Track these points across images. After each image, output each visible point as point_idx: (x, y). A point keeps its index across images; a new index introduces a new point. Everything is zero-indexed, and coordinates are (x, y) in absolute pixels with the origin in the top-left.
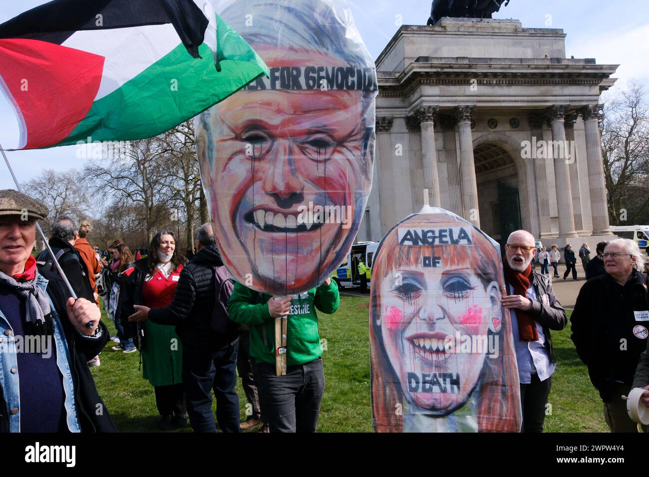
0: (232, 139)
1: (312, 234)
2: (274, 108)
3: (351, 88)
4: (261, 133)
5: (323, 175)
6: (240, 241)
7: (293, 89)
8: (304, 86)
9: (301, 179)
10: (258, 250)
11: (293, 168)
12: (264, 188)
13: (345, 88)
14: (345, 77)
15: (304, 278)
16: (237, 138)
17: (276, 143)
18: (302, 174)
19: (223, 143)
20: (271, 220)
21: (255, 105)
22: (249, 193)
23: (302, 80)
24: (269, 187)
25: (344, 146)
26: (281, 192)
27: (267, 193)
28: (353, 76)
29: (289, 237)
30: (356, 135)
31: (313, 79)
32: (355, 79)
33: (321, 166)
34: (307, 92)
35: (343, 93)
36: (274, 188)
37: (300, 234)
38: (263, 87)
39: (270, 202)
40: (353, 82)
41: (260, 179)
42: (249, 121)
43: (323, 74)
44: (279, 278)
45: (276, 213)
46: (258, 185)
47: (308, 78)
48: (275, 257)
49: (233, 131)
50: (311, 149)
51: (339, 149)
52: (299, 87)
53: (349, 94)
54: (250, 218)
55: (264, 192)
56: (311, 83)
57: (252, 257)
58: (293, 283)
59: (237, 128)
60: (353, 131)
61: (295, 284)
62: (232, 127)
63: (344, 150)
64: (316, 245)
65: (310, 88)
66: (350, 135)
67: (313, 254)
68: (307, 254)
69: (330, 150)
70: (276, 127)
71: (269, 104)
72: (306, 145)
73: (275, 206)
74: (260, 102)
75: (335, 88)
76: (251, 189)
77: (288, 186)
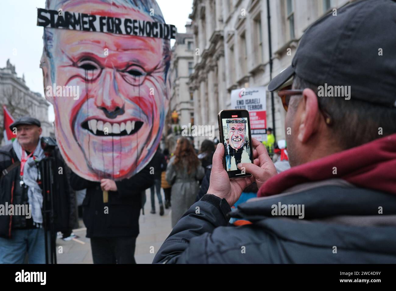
0: (70, 66)
1: (131, 137)
2: (102, 45)
3: (156, 36)
4: (93, 63)
5: (137, 95)
6: (78, 144)
7: (116, 33)
8: (124, 32)
9: (123, 97)
10: (92, 151)
11: (116, 89)
12: (95, 104)
13: (152, 36)
14: (152, 28)
15: (126, 169)
16: (74, 65)
17: (104, 71)
18: (123, 94)
19: (63, 69)
20: (101, 127)
21: (89, 42)
22: (84, 107)
23: (122, 27)
24: (99, 104)
25: (151, 76)
26: (108, 107)
27: (98, 107)
28: (157, 28)
29: (115, 140)
30: (159, 68)
31: (130, 27)
32: (158, 30)
33: (137, 89)
34: (126, 36)
35: (150, 39)
36: (103, 104)
37: (123, 137)
38: (94, 30)
39: (101, 114)
40: (157, 33)
41: (93, 97)
42: (83, 53)
43: (137, 25)
44: (108, 170)
45: (104, 122)
46: (91, 101)
47: (126, 27)
48: (105, 154)
49: (71, 60)
50: (129, 77)
51: (148, 77)
52: (120, 32)
53: (155, 40)
54: (85, 125)
55: (95, 107)
56: (129, 30)
57: (87, 156)
58: (118, 173)
59: (74, 58)
60: (157, 66)
61: (120, 174)
62: (70, 57)
63: (152, 78)
64: (134, 145)
65: (128, 33)
66: (155, 68)
67: (132, 151)
68: (128, 152)
69: (142, 78)
70: (104, 59)
71: (98, 42)
72: (126, 74)
73: (104, 117)
74: (92, 40)
75: (145, 35)
76: (86, 104)
77: (113, 102)
